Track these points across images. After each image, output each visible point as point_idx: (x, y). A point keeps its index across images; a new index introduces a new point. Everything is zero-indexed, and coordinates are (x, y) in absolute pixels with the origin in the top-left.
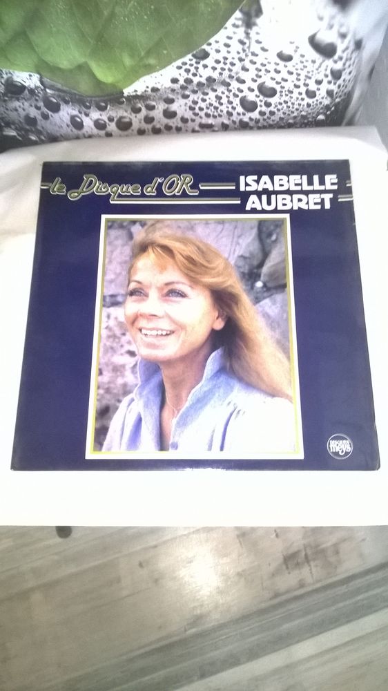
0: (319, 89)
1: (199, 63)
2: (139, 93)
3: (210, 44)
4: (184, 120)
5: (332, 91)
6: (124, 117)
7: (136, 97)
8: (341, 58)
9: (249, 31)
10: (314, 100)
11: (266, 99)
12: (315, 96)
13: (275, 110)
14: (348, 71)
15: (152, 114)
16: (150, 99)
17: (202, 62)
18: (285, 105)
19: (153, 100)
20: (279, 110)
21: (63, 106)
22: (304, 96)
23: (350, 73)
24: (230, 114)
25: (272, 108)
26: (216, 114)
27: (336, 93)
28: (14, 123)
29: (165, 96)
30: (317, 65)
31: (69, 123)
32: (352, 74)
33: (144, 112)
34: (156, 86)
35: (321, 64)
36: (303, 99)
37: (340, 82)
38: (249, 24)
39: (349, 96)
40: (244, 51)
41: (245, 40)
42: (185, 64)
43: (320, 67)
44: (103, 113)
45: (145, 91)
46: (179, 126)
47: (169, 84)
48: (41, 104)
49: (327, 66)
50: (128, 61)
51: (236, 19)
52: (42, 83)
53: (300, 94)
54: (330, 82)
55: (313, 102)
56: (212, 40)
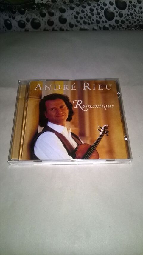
6: (36, 19)
11: (120, 11)
13: (124, 20)
16: (51, 7)
18: (130, 16)
19: (53, 9)
20: (127, 20)
24: (98, 22)
31: (4, 25)
44: (23, 16)
46: (68, 29)
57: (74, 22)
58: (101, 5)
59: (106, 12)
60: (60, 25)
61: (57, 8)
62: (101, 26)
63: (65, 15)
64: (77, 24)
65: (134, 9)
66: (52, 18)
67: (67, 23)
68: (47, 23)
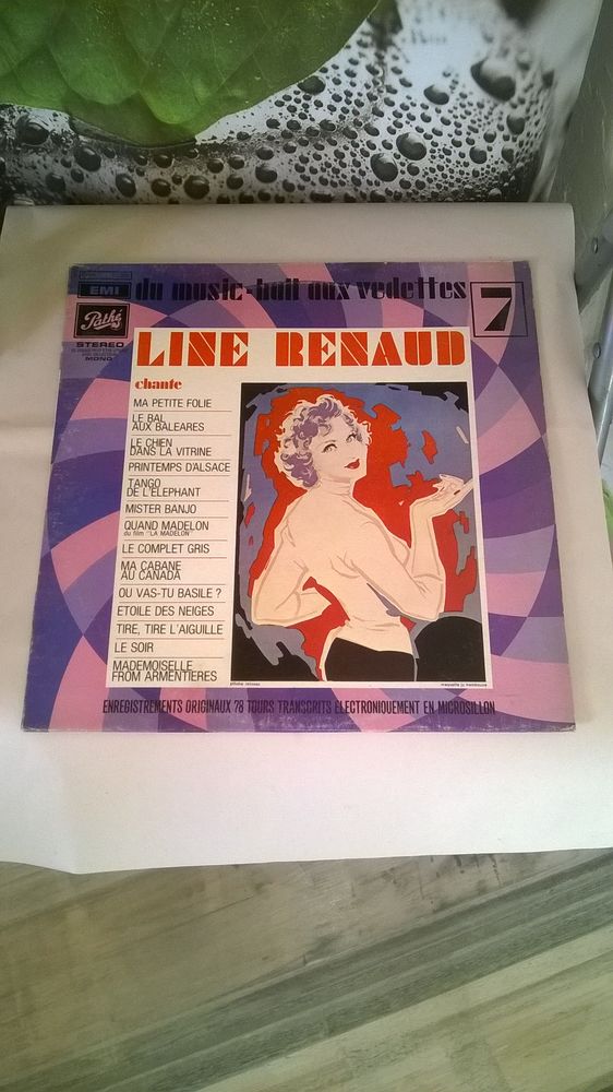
0: (490, 149)
2: (219, 141)
4: (288, 187)
5: (512, 151)
6: (197, 178)
7: (215, 147)
8: (522, 101)
9: (383, 53)
10: (484, 165)
11: (410, 161)
13: (425, 180)
14: (533, 120)
15: (239, 173)
19: (241, 153)
20: (430, 181)
21: (104, 161)
24: (357, 182)
25: (419, 177)
26: (335, 180)
27: (517, 154)
28: (30, 187)
31: (114, 186)
32: (539, 126)
34: (245, 131)
36: (466, 165)
37: (522, 137)
38: (382, 41)
39: (536, 158)
41: (377, 67)
43: (491, 114)
44: (164, 170)
45: (229, 138)
46: (281, 195)
48: (71, 158)
50: (201, 91)
51: (363, 33)
52: (72, 126)
55: (483, 169)
56: (328, 65)
57: (295, 178)
58: (361, 147)
59: (376, 162)
60: (260, 185)
61: (251, 150)
62: (364, 191)
63: (272, 165)
64: (302, 183)
65: (446, 157)
66: (238, 171)
67: (278, 180)
68: (225, 185)
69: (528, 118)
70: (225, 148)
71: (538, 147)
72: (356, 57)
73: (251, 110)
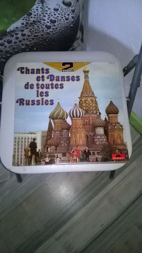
1: (29, 17)
2: (12, 30)
3: (31, 10)
5: (73, 16)
7: (11, 31)
12: (68, 19)
15: (18, 36)
17: (30, 17)
22: (65, 20)
23: (77, 9)
29: (21, 29)
30: (66, 10)
33: (15, 36)
34: (17, 26)
35: (68, 9)
40: (43, 10)
42: (25, 18)
47: (21, 25)
49: (70, 9)
50: (6, 21)
53: (64, 20)
54: (72, 14)
69: (75, 9)
70: (13, 31)
71: (78, 14)
72: (37, 6)
73: (17, 22)
